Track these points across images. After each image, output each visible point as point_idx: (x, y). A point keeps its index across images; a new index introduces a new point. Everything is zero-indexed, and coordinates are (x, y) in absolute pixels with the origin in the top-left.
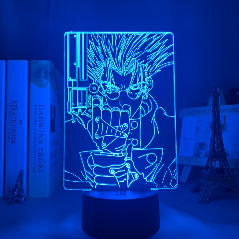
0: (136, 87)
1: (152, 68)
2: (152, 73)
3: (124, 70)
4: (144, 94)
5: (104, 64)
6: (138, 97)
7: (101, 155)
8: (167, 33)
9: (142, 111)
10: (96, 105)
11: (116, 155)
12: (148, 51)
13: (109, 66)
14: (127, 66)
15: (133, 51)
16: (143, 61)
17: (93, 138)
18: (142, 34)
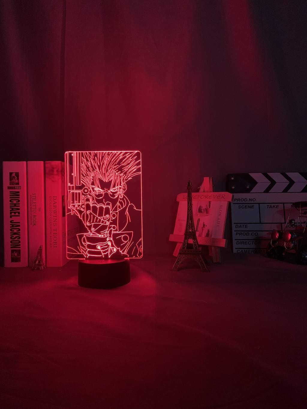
0: (115, 190)
1: (126, 176)
2: (126, 180)
3: (107, 178)
4: (121, 195)
5: (92, 174)
6: (116, 196)
7: (91, 236)
8: (136, 151)
9: (119, 207)
10: (88, 202)
11: (101, 236)
12: (123, 164)
13: (96, 175)
14: (109, 175)
15: (113, 165)
16: (120, 172)
17: (85, 225)
18: (119, 153)
